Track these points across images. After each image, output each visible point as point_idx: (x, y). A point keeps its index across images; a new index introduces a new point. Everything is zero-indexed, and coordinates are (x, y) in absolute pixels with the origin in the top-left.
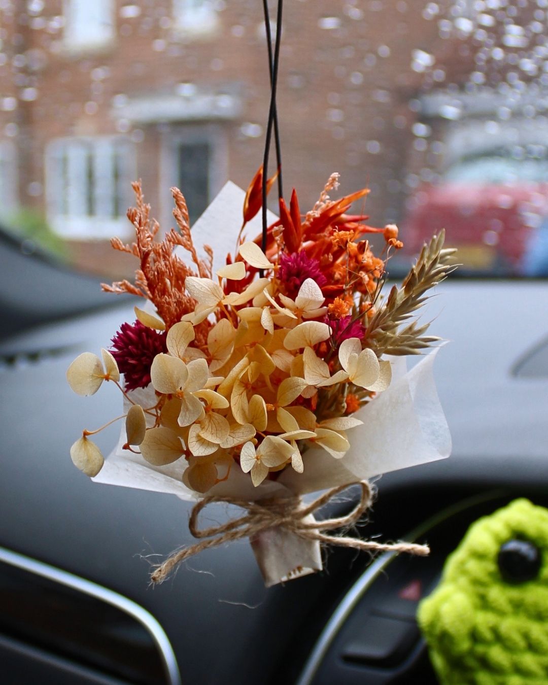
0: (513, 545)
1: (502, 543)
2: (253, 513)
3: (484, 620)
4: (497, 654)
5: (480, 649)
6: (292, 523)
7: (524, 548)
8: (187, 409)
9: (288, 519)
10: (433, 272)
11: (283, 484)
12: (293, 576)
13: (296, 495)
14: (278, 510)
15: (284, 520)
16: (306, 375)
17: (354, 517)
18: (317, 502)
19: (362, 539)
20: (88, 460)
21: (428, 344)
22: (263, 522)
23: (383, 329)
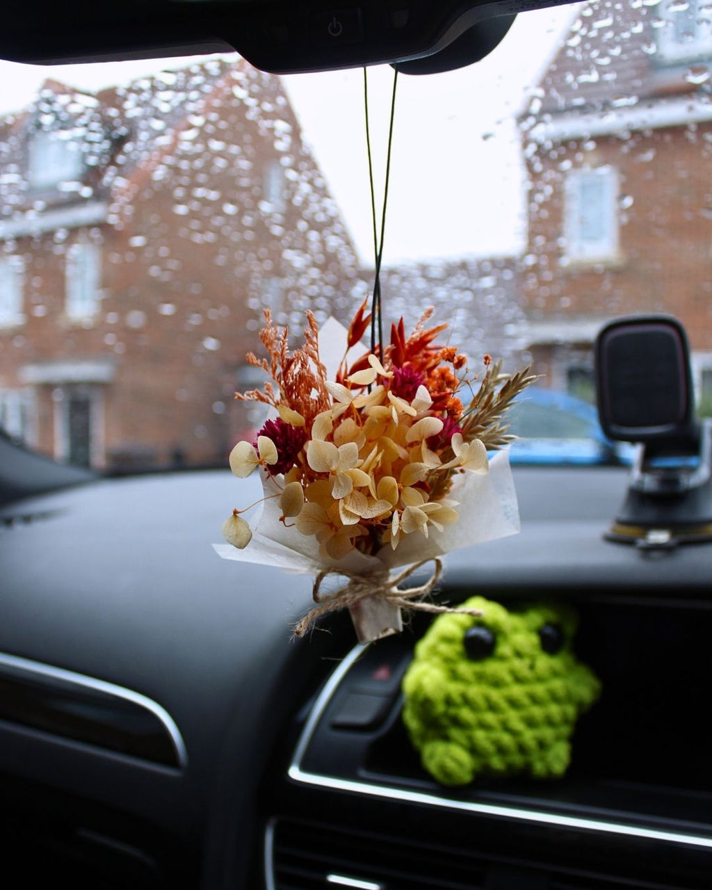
0: (474, 632)
1: (466, 629)
2: (355, 583)
3: (455, 689)
4: (466, 714)
5: (453, 711)
6: (384, 592)
7: (482, 633)
8: (340, 485)
9: (382, 588)
10: (523, 380)
11: (381, 560)
12: (381, 636)
13: (387, 569)
14: (375, 581)
15: (379, 589)
16: (424, 459)
17: (430, 586)
18: (403, 575)
19: (436, 605)
20: (237, 535)
21: (507, 441)
22: (364, 590)
23: (483, 425)
